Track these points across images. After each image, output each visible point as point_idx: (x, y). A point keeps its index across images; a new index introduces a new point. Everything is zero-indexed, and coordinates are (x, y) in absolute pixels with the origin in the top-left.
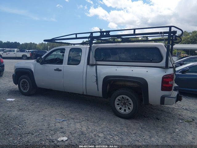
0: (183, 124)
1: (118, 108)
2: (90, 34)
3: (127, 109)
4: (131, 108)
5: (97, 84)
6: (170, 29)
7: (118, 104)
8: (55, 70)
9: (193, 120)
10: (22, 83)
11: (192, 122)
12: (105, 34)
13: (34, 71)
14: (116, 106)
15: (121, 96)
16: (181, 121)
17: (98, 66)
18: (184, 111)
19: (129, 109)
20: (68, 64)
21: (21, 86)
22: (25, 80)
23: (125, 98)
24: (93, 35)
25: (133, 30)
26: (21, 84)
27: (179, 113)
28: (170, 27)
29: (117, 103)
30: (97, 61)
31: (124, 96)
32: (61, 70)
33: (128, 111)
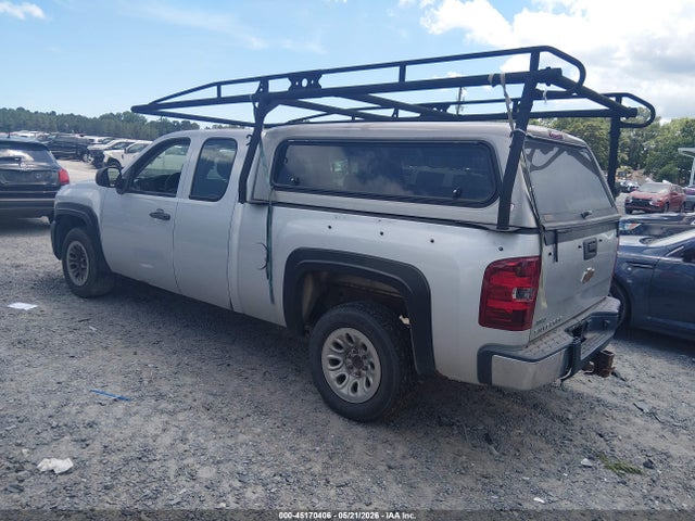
0: (588, 474)
1: (332, 374)
2: (258, 83)
3: (361, 383)
4: (375, 381)
5: (269, 276)
6: (535, 61)
7: (334, 362)
8: (151, 215)
9: (649, 465)
10: (71, 255)
11: (639, 473)
12: (305, 83)
13: (101, 215)
14: (327, 366)
15: (343, 331)
16: (585, 461)
17: (277, 209)
18: (638, 421)
19: (368, 384)
20: (191, 198)
21: (68, 264)
22: (80, 244)
23: (358, 339)
24: (271, 90)
25: (398, 68)
26: (68, 257)
27: (607, 425)
28: (535, 52)
29: (331, 356)
30: (276, 188)
31: (354, 333)
32: (167, 218)
33: (363, 393)
